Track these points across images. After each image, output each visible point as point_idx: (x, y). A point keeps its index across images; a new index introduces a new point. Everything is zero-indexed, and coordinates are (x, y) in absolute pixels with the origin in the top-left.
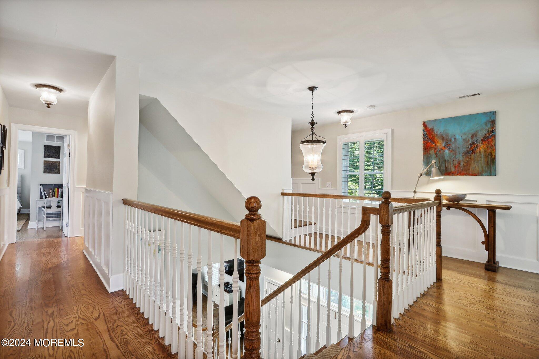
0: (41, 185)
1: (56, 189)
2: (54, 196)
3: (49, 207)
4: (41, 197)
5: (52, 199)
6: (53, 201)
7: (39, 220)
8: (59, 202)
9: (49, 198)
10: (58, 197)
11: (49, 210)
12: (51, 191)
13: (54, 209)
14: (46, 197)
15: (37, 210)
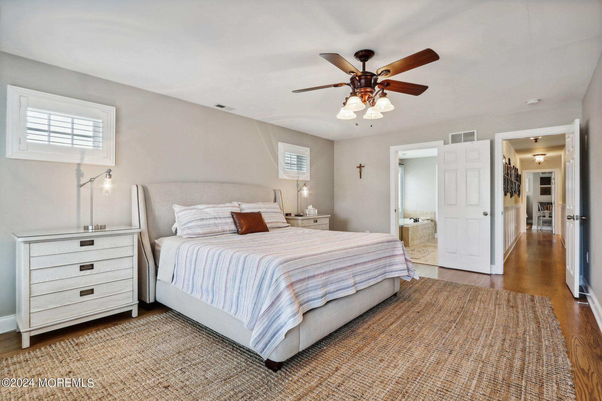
0: (539, 202)
1: (549, 205)
2: (547, 210)
3: (544, 216)
4: (539, 210)
5: (546, 211)
6: (547, 213)
7: (538, 225)
8: (550, 214)
9: (543, 211)
10: (549, 210)
11: (544, 218)
12: (545, 206)
13: (547, 218)
14: (542, 210)
15: (537, 217)
